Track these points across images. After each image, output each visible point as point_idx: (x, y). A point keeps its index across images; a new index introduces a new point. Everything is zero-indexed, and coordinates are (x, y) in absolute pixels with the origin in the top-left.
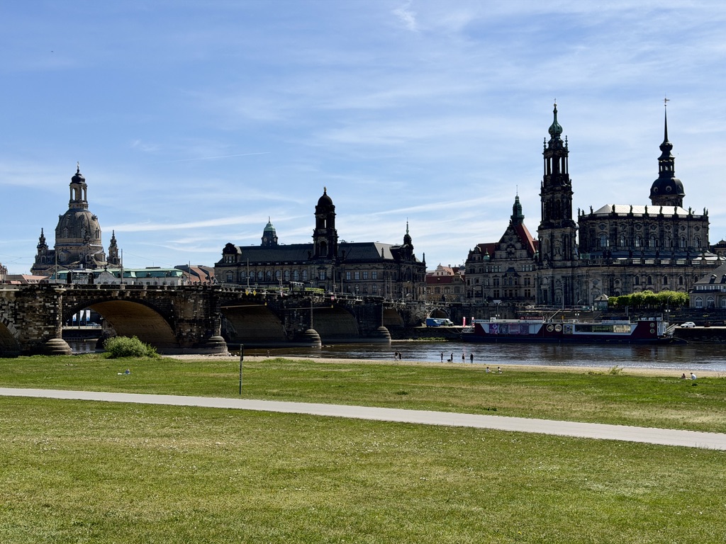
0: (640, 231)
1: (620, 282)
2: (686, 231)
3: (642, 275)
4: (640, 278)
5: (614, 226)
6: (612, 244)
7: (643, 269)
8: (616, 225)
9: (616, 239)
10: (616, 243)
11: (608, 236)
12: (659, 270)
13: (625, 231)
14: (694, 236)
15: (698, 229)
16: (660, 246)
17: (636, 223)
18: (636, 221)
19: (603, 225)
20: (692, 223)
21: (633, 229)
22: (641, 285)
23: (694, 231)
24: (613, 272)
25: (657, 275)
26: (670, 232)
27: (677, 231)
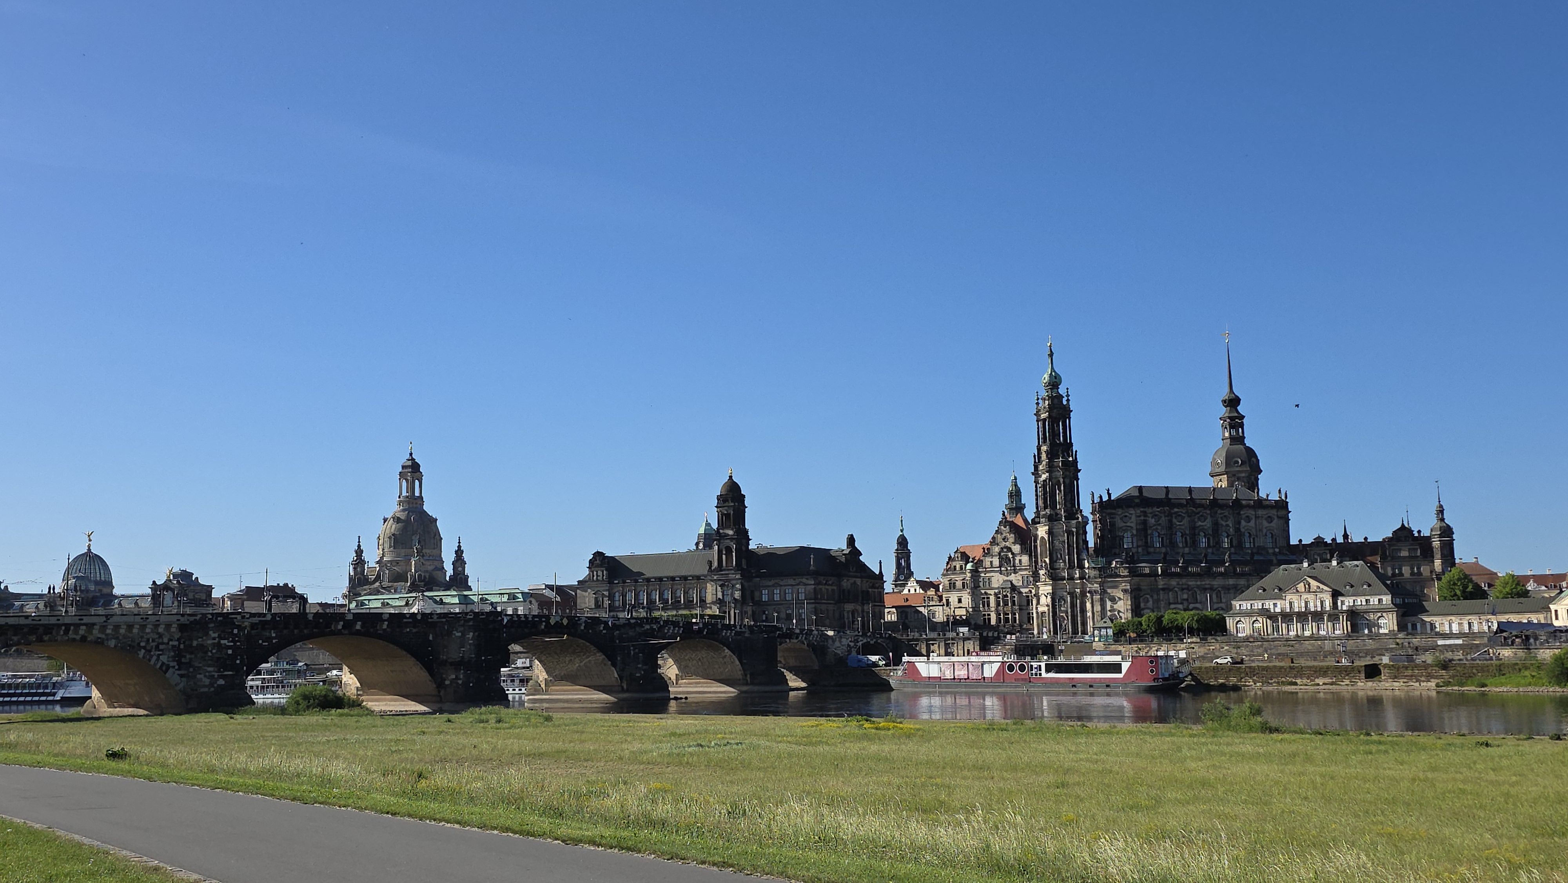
0: (1183, 524)
1: (1150, 600)
2: (1252, 523)
3: (1183, 589)
4: (1179, 593)
5: (1142, 518)
6: (1140, 543)
7: (1184, 581)
8: (1145, 516)
9: (1146, 537)
10: (1146, 542)
11: (1135, 532)
12: (1207, 582)
13: (1159, 525)
14: (1265, 530)
15: (1270, 519)
16: (1214, 546)
17: (1176, 513)
18: (1176, 510)
19: (1126, 516)
20: (1260, 512)
21: (1170, 521)
22: (1181, 603)
23: (1265, 524)
24: (1139, 585)
25: (1205, 589)
26: (1227, 525)
27: (1239, 523)
